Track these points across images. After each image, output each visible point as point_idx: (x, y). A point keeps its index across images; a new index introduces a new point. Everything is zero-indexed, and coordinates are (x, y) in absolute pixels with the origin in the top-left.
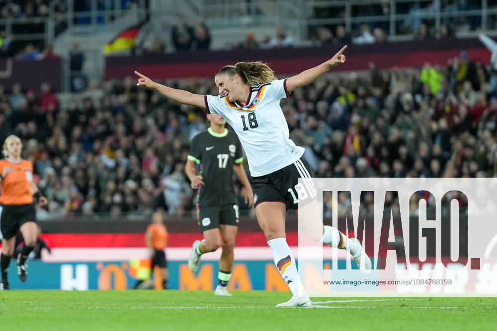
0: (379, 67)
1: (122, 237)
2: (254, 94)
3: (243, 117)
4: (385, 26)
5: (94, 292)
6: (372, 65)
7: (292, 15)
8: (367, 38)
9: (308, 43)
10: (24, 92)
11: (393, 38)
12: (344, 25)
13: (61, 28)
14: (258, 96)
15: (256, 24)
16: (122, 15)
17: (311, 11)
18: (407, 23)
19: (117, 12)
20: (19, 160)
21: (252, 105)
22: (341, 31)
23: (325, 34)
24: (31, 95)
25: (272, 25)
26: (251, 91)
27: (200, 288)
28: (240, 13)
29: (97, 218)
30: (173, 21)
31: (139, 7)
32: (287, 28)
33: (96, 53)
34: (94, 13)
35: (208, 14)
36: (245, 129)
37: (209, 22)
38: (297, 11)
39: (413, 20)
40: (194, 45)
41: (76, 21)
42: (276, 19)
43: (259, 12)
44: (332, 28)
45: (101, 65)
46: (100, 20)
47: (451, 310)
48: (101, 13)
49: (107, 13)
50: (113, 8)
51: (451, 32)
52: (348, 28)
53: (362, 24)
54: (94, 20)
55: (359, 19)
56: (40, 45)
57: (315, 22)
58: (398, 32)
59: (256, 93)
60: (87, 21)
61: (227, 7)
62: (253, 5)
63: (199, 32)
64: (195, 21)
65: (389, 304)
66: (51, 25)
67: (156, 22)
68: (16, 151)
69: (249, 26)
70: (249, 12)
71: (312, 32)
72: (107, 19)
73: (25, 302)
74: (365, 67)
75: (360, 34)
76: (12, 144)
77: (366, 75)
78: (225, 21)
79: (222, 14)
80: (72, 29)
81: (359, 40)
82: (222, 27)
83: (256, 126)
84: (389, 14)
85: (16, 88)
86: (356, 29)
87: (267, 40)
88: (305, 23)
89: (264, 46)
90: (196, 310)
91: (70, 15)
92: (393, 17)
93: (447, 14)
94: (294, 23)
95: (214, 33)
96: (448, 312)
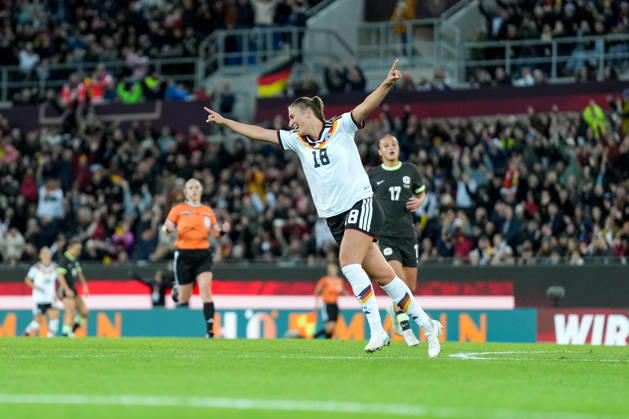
0: (537, 111)
1: (272, 285)
2: (327, 130)
3: (314, 153)
4: (546, 68)
5: (243, 340)
6: (531, 110)
7: (450, 56)
8: (528, 80)
9: (466, 86)
10: (173, 134)
11: (554, 80)
12: (503, 67)
13: (211, 69)
14: (330, 131)
15: (413, 66)
16: (275, 56)
17: (468, 52)
18: (569, 65)
19: (270, 52)
20: (198, 204)
21: (324, 141)
22: (500, 73)
23: (484, 76)
24: (180, 138)
25: (429, 66)
26: (324, 127)
27: (352, 337)
28: (395, 54)
29: (245, 264)
30: (326, 62)
31: (291, 47)
32: (444, 69)
33: (247, 94)
34: (245, 54)
35: (363, 55)
36: (317, 165)
37: (363, 64)
38: (455, 52)
39: (576, 61)
40: (348, 87)
41: (227, 62)
42: (433, 61)
43: (414, 53)
44: (491, 70)
45: (252, 106)
46: (252, 61)
47: (612, 363)
48: (253, 54)
49: (259, 54)
50: (265, 48)
51: (613, 74)
52: (508, 70)
53: (524, 65)
54: (245, 61)
55: (520, 61)
56: (190, 85)
57: (473, 63)
58: (560, 74)
59: (328, 129)
60: (238, 62)
61: (382, 47)
62: (409, 47)
63: (354, 76)
64: (349, 62)
65: (547, 356)
66: (201, 65)
67: (309, 63)
68: (195, 195)
69: (404, 67)
70: (405, 53)
71: (470, 74)
72: (258, 60)
73: (173, 350)
74: (524, 111)
75: (521, 76)
76: (191, 188)
77: (525, 119)
78: (380, 62)
79: (377, 54)
80: (223, 69)
81: (520, 83)
82: (375, 68)
83: (328, 162)
84: (551, 55)
85: (165, 131)
86: (516, 70)
87: (423, 83)
88: (463, 64)
89: (420, 88)
90: (348, 360)
91: (221, 56)
92: (555, 59)
93: (611, 55)
94: (452, 65)
95: (368, 74)
96: (610, 365)
